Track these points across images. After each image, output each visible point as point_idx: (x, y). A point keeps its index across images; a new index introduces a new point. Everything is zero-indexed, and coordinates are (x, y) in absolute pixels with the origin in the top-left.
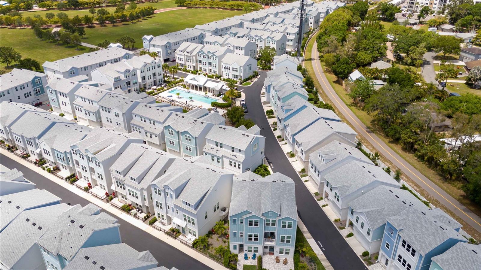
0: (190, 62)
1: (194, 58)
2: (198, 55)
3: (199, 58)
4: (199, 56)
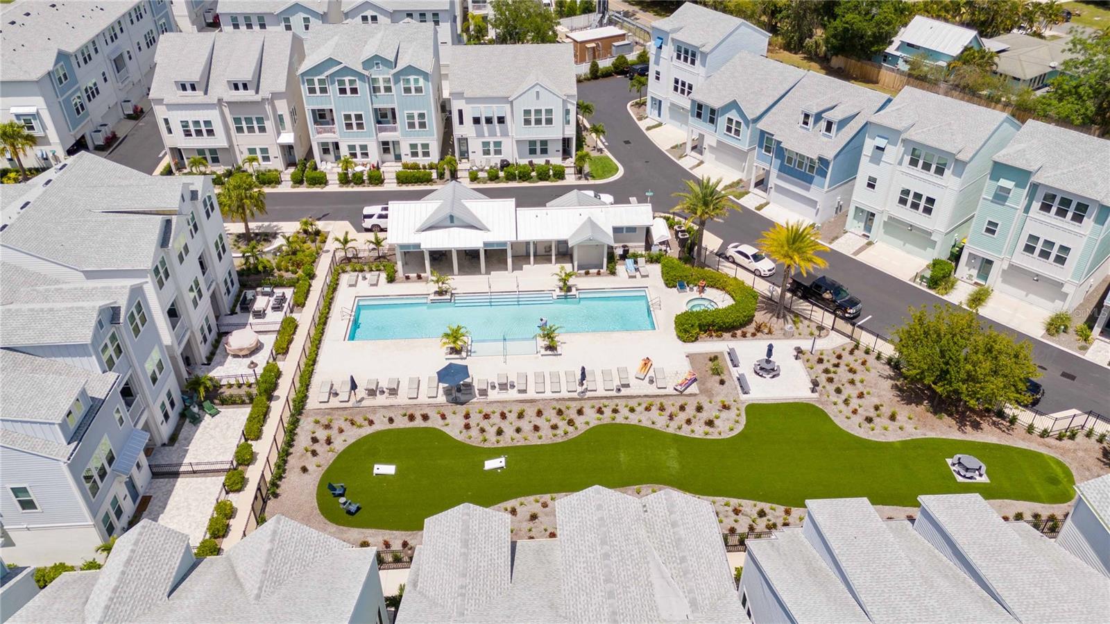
0: (262, 129)
1: (283, 107)
2: (304, 88)
3: (311, 103)
4: (312, 91)
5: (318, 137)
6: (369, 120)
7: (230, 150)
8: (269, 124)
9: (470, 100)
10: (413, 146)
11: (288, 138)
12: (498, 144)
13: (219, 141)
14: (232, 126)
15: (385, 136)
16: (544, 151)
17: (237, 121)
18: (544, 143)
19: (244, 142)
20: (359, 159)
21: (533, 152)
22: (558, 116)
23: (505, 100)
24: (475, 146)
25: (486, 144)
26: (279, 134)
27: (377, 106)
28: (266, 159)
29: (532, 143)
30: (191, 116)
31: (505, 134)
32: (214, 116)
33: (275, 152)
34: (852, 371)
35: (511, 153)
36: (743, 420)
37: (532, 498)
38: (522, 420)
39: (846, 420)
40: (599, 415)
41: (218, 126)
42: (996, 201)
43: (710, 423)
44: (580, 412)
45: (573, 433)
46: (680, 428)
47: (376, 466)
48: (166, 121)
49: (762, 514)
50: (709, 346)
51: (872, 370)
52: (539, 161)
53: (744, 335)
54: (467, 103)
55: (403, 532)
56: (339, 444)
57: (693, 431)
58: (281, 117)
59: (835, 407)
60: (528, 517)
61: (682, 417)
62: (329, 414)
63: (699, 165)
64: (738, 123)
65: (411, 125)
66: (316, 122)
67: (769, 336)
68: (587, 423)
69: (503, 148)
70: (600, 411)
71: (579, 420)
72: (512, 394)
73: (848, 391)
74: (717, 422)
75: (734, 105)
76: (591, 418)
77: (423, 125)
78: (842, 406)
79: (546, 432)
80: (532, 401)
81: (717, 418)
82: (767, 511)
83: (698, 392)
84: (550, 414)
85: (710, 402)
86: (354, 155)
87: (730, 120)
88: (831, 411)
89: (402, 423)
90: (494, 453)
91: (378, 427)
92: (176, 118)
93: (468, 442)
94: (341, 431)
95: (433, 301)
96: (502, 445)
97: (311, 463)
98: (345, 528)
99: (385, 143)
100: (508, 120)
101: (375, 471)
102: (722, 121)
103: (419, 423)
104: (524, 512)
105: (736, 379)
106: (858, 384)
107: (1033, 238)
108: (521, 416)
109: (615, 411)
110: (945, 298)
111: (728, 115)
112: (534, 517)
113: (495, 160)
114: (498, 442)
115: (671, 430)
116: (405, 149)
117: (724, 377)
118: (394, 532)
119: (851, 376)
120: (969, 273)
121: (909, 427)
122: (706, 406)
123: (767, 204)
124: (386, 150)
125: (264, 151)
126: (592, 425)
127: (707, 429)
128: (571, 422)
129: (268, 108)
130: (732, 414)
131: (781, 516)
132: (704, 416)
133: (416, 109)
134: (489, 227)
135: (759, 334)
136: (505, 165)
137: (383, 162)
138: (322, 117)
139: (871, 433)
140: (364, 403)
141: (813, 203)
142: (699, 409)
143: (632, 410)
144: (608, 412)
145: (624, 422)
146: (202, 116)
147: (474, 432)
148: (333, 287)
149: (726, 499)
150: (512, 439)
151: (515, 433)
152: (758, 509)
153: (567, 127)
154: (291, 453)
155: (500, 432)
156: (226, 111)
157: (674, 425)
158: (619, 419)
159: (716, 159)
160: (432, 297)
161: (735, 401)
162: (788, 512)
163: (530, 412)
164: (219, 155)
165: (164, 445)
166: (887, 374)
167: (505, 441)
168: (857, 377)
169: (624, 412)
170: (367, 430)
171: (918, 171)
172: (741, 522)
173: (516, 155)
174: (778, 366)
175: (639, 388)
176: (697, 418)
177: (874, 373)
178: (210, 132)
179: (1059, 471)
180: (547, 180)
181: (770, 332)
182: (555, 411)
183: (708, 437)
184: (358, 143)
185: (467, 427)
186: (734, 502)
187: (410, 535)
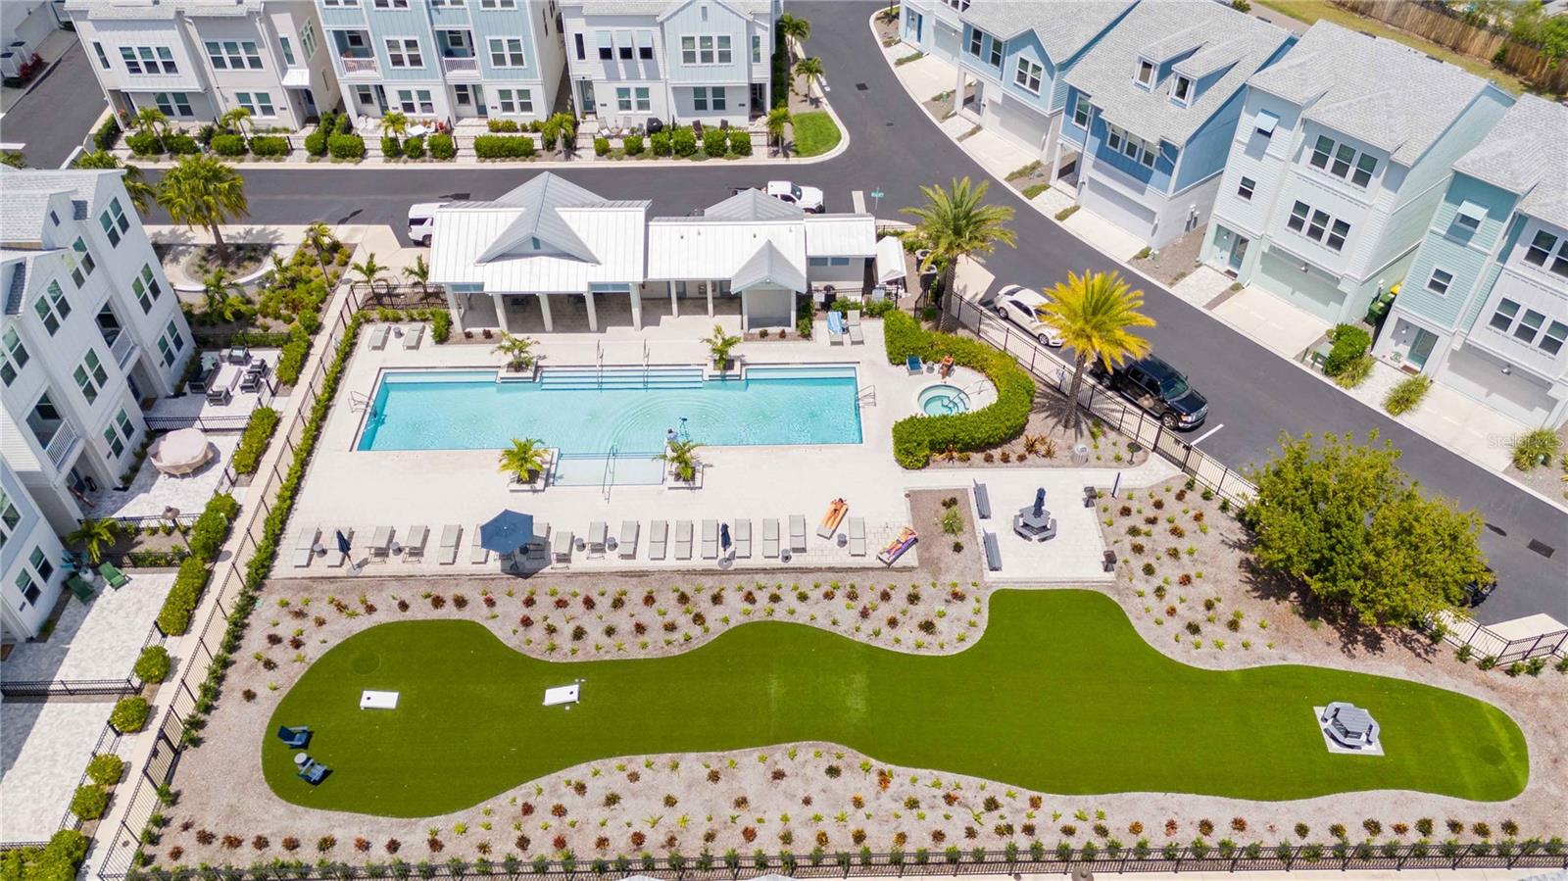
1: (286, 26)
3: (332, 20)
5: (349, 77)
6: (429, 50)
7: (207, 94)
8: (265, 54)
9: (593, 20)
10: (504, 94)
11: (299, 76)
12: (643, 92)
13: (185, 81)
14: (206, 57)
15: (459, 76)
16: (720, 105)
17: (212, 46)
18: (719, 91)
19: (229, 84)
20: (418, 114)
21: (701, 105)
22: (739, 49)
23: (649, 19)
24: (605, 94)
25: (623, 92)
26: (284, 71)
27: (439, 27)
28: (268, 110)
29: (699, 91)
30: (136, 39)
31: (654, 75)
32: (171, 39)
33: (280, 100)
34: (1176, 532)
35: (664, 107)
36: (983, 622)
37: (615, 762)
38: (619, 611)
39: (1155, 626)
40: (747, 606)
41: (180, 57)
42: (1453, 238)
43: (928, 627)
44: (717, 599)
45: (700, 638)
46: (877, 634)
47: (366, 694)
48: (98, 46)
49: (992, 805)
50: (945, 477)
51: (1211, 531)
52: (711, 120)
53: (1005, 459)
54: (588, 24)
55: (394, 820)
56: (313, 650)
57: (898, 641)
58: (285, 41)
59: (1138, 600)
60: (603, 799)
61: (885, 611)
62: (307, 589)
63: (973, 133)
64: (1036, 68)
65: (499, 60)
66: (344, 51)
67: (1047, 461)
68: (726, 620)
69: (652, 99)
70: (750, 598)
71: (713, 614)
72: (612, 561)
73: (1168, 571)
74: (941, 625)
75: (1029, 38)
76: (734, 612)
77: (517, 59)
78: (1151, 600)
79: (655, 636)
80: (641, 574)
81: (942, 615)
82: (1000, 800)
83: (916, 564)
84: (667, 600)
85: (934, 585)
86: (409, 108)
87: (1024, 63)
88: (1131, 608)
89: (421, 611)
90: (562, 674)
91: (381, 617)
92: (113, 42)
93: (525, 650)
94: (321, 623)
95: (505, 381)
96: (579, 658)
97: (263, 683)
98: (300, 809)
99: (461, 88)
100: (658, 52)
101: (364, 703)
102: (1011, 62)
103: (449, 612)
104: (597, 789)
105: (980, 540)
106: (1184, 557)
107: (1510, 305)
108: (618, 603)
109: (775, 598)
110: (1351, 393)
111: (1021, 54)
112: (612, 800)
113: (639, 118)
114: (574, 652)
115: (862, 638)
116: (491, 98)
117: (962, 539)
118: (381, 818)
119: (1174, 542)
120: (1396, 349)
121: (1260, 644)
122: (926, 592)
123: (1076, 209)
124: (463, 99)
125: (263, 97)
126: (733, 624)
127: (922, 636)
128: (699, 619)
129: (261, 28)
130: (965, 609)
131: (1022, 810)
132: (920, 612)
133: (504, 34)
134: (599, 256)
135: (1031, 457)
136: (655, 128)
137: (459, 118)
138: (353, 43)
139: (1194, 652)
140: (367, 570)
141: (1148, 215)
142: (913, 598)
143: (803, 597)
144: (762, 598)
145: (788, 619)
146: (153, 39)
147: (537, 633)
148: (346, 353)
149: (935, 772)
150: (598, 648)
151: (605, 637)
152: (986, 795)
153: (756, 67)
154: (234, 662)
155: (579, 634)
156: (193, 30)
157: (868, 626)
158: (780, 614)
159: (1002, 124)
160: (503, 373)
161: (974, 585)
162: (1035, 803)
163: (636, 596)
164: (192, 103)
165: (31, 640)
166: (1235, 538)
167: (586, 652)
168: (1182, 545)
169: (790, 599)
170: (364, 623)
171: (1325, 176)
172: (955, 817)
173: (674, 111)
174: (1054, 521)
175: (823, 553)
176: (909, 615)
177: (1213, 536)
178: (170, 66)
179: (1503, 736)
180: (721, 156)
181: (1049, 454)
182: (677, 594)
183: (922, 652)
184: (414, 87)
185: (527, 622)
186: (948, 778)
187: (405, 826)
